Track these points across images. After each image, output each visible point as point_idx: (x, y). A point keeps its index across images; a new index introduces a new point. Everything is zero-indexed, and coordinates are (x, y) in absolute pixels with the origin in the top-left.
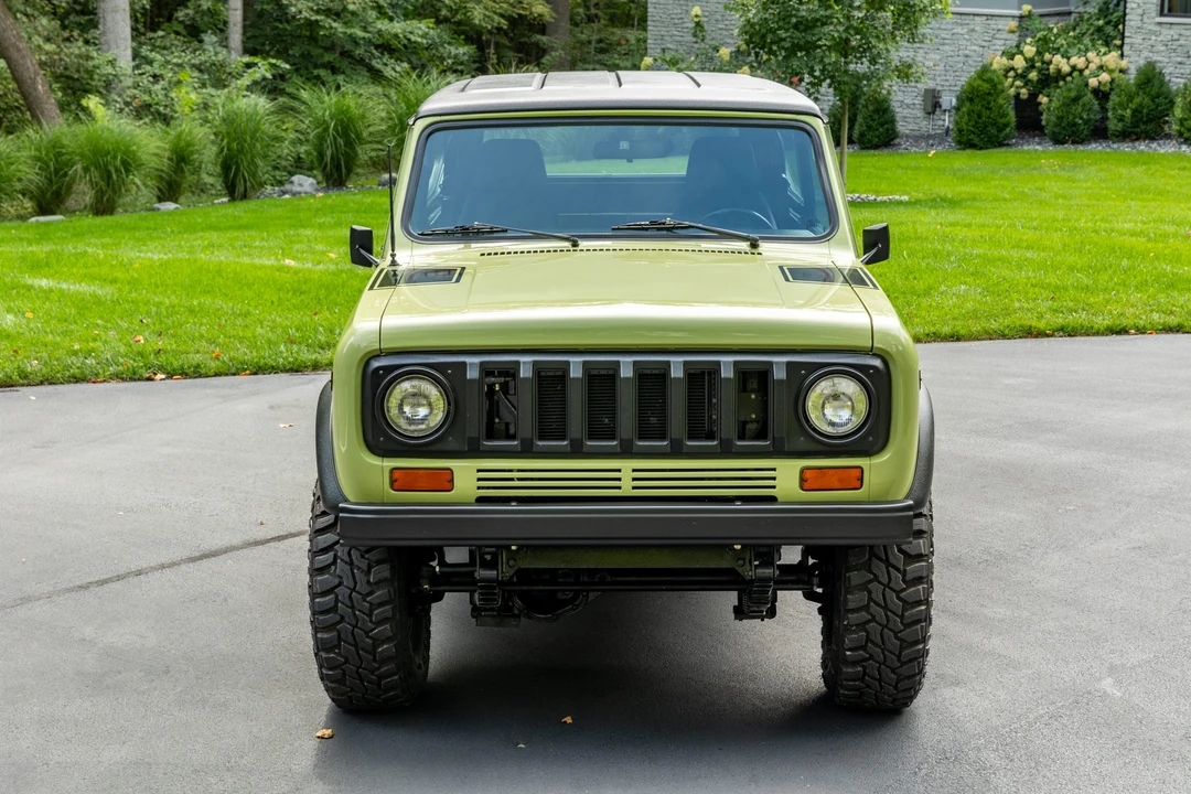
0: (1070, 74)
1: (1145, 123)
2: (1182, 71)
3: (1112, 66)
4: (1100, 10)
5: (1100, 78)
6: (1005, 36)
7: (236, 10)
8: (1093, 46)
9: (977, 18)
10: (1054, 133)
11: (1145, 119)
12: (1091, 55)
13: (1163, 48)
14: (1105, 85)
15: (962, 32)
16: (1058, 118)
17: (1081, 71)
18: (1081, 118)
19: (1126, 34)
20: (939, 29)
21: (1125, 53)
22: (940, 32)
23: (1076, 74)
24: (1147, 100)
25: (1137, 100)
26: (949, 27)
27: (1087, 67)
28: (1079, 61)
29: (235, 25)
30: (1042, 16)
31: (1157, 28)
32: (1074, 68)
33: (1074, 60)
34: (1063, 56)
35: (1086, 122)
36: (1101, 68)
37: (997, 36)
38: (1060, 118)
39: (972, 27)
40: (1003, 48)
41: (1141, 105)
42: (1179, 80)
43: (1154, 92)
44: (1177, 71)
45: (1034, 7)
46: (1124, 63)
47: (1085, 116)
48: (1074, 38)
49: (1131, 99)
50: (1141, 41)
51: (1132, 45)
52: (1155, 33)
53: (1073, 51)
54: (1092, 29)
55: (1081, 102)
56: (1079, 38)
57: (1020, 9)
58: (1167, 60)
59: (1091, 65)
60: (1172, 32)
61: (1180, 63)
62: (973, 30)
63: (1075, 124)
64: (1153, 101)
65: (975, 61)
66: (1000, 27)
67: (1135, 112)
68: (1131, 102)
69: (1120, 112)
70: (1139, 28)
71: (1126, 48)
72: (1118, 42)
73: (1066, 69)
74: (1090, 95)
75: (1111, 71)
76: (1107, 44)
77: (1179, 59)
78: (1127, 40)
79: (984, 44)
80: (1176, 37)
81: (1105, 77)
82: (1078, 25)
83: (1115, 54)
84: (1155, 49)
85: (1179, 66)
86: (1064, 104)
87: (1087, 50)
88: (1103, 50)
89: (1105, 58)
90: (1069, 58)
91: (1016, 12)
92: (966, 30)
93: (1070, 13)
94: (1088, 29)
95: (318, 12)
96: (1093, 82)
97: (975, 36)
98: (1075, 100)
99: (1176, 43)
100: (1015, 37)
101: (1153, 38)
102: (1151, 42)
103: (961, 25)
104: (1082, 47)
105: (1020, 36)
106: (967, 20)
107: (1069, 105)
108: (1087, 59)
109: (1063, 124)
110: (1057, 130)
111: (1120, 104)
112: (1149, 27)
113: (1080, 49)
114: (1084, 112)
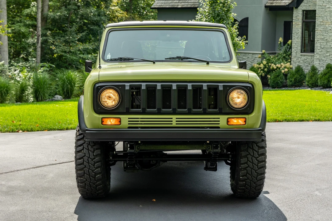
0: (276, 69)
1: (298, 82)
2: (308, 68)
3: (288, 67)
4: (284, 52)
5: (285, 70)
6: (258, 59)
7: (39, 51)
8: (283, 61)
9: (249, 54)
10: (272, 85)
11: (298, 81)
12: (282, 64)
13: (302, 62)
14: (286, 72)
15: (245, 58)
16: (273, 81)
17: (279, 68)
18: (280, 81)
19: (292, 58)
20: (239, 57)
21: (292, 63)
22: (239, 58)
23: (278, 69)
24: (298, 76)
25: (296, 76)
26: (242, 56)
27: (281, 67)
28: (279, 66)
29: (38, 56)
30: (268, 53)
31: (300, 56)
32: (277, 67)
33: (277, 65)
34: (274, 64)
35: (281, 82)
36: (285, 67)
37: (256, 59)
38: (274, 81)
39: (248, 57)
40: (257, 62)
42: (307, 71)
43: (300, 74)
44: (306, 68)
45: (266, 51)
46: (291, 66)
47: (281, 81)
48: (277, 59)
49: (294, 75)
50: (296, 60)
51: (293, 61)
52: (300, 58)
53: (277, 63)
54: (282, 57)
55: (279, 77)
56: (279, 59)
57: (262, 51)
58: (303, 65)
60: (305, 57)
61: (307, 66)
62: (249, 58)
63: (278, 83)
64: (300, 76)
65: (249, 66)
66: (256, 56)
67: (295, 79)
68: (294, 76)
69: (291, 79)
70: (295, 56)
71: (292, 62)
72: (290, 60)
73: (275, 68)
74: (282, 75)
75: (288, 68)
76: (286, 61)
77: (307, 65)
78: (292, 60)
79: (252, 61)
80: (306, 59)
81: (286, 70)
82: (278, 56)
83: (289, 63)
84: (300, 62)
85: (307, 67)
86: (275, 77)
87: (281, 62)
88: (285, 62)
89: (286, 65)
90: (276, 65)
91: (261, 52)
92: (246, 58)
93: (275, 53)
94: (281, 57)
95: (62, 52)
96: (283, 71)
97: (249, 59)
98: (278, 76)
99: (306, 60)
100: (260, 59)
101: (299, 59)
102: (299, 60)
103: (245, 56)
104: (280, 62)
105: (262, 59)
106: (247, 55)
107: (276, 77)
108: (281, 65)
109: (275, 83)
110: (273, 84)
111: (291, 77)
112: (298, 56)
113: (279, 62)
114: (281, 79)
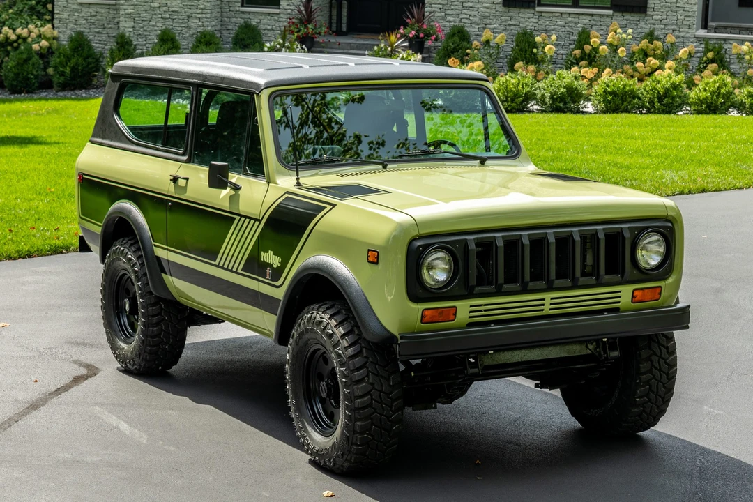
0: (16, 41)
1: (80, 77)
2: (99, 38)
3: (49, 35)
5: (41, 44)
8: (31, 20)
10: (12, 85)
11: (80, 74)
12: (31, 27)
13: (84, 22)
14: (44, 49)
16: (15, 74)
17: (25, 39)
18: (32, 74)
19: (56, 12)
21: (55, 26)
23: (20, 41)
24: (80, 60)
25: (74, 60)
27: (29, 36)
28: (24, 32)
31: (79, 7)
32: (19, 37)
33: (19, 31)
34: (9, 28)
35: (36, 77)
36: (40, 36)
38: (17, 75)
41: (77, 64)
42: (97, 45)
43: (85, 54)
44: (96, 38)
46: (56, 33)
47: (35, 73)
48: (15, 14)
49: (68, 59)
50: (67, 17)
51: (60, 19)
52: (77, 11)
53: (17, 24)
54: (27, 7)
55: (31, 62)
56: (19, 13)
58: (88, 31)
59: (32, 34)
60: (90, 10)
61: (98, 33)
63: (28, 79)
64: (85, 61)
67: (73, 69)
68: (69, 61)
69: (61, 69)
70: (64, 7)
71: (56, 22)
72: (48, 17)
73: (13, 37)
74: (37, 57)
75: (47, 39)
76: (39, 18)
77: (97, 30)
78: (56, 16)
80: (93, 13)
81: (44, 43)
83: (49, 26)
84: (78, 23)
85: (97, 35)
86: (18, 64)
87: (28, 24)
88: (39, 23)
89: (42, 30)
90: (14, 30)
94: (24, 8)
96: (36, 47)
98: (26, 61)
99: (94, 18)
101: (76, 14)
102: (74, 17)
104: (23, 21)
107: (22, 65)
108: (28, 30)
109: (20, 79)
110: (15, 83)
111: (61, 63)
112: (73, 7)
113: (21, 22)
114: (33, 71)
